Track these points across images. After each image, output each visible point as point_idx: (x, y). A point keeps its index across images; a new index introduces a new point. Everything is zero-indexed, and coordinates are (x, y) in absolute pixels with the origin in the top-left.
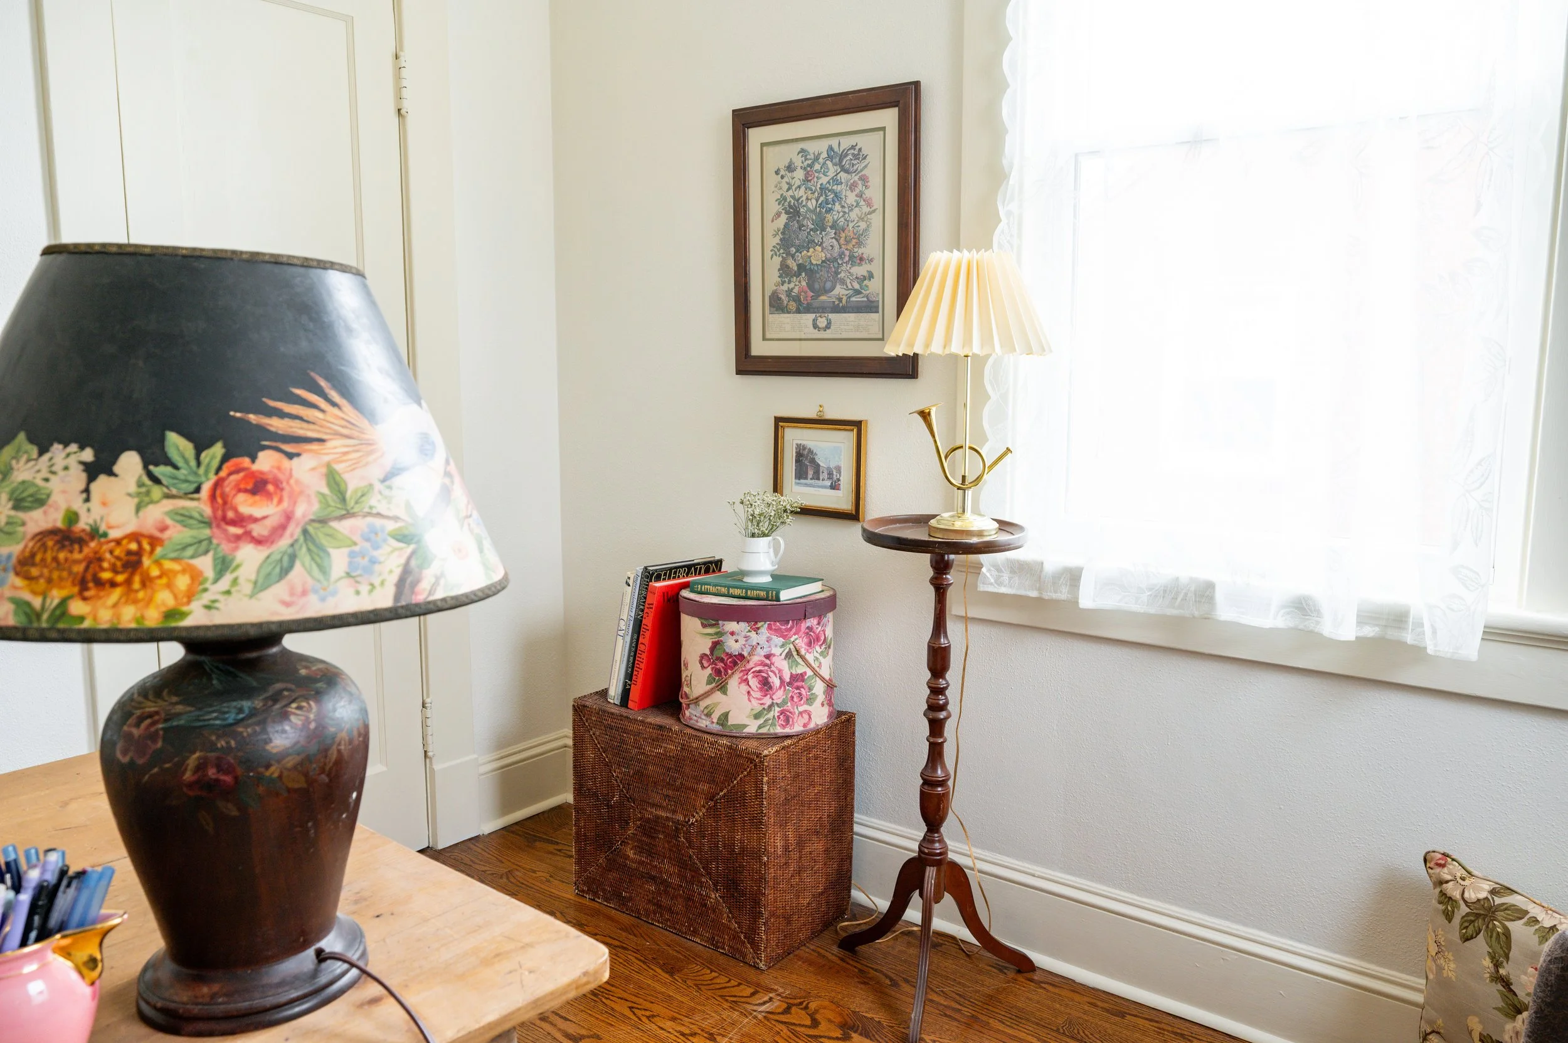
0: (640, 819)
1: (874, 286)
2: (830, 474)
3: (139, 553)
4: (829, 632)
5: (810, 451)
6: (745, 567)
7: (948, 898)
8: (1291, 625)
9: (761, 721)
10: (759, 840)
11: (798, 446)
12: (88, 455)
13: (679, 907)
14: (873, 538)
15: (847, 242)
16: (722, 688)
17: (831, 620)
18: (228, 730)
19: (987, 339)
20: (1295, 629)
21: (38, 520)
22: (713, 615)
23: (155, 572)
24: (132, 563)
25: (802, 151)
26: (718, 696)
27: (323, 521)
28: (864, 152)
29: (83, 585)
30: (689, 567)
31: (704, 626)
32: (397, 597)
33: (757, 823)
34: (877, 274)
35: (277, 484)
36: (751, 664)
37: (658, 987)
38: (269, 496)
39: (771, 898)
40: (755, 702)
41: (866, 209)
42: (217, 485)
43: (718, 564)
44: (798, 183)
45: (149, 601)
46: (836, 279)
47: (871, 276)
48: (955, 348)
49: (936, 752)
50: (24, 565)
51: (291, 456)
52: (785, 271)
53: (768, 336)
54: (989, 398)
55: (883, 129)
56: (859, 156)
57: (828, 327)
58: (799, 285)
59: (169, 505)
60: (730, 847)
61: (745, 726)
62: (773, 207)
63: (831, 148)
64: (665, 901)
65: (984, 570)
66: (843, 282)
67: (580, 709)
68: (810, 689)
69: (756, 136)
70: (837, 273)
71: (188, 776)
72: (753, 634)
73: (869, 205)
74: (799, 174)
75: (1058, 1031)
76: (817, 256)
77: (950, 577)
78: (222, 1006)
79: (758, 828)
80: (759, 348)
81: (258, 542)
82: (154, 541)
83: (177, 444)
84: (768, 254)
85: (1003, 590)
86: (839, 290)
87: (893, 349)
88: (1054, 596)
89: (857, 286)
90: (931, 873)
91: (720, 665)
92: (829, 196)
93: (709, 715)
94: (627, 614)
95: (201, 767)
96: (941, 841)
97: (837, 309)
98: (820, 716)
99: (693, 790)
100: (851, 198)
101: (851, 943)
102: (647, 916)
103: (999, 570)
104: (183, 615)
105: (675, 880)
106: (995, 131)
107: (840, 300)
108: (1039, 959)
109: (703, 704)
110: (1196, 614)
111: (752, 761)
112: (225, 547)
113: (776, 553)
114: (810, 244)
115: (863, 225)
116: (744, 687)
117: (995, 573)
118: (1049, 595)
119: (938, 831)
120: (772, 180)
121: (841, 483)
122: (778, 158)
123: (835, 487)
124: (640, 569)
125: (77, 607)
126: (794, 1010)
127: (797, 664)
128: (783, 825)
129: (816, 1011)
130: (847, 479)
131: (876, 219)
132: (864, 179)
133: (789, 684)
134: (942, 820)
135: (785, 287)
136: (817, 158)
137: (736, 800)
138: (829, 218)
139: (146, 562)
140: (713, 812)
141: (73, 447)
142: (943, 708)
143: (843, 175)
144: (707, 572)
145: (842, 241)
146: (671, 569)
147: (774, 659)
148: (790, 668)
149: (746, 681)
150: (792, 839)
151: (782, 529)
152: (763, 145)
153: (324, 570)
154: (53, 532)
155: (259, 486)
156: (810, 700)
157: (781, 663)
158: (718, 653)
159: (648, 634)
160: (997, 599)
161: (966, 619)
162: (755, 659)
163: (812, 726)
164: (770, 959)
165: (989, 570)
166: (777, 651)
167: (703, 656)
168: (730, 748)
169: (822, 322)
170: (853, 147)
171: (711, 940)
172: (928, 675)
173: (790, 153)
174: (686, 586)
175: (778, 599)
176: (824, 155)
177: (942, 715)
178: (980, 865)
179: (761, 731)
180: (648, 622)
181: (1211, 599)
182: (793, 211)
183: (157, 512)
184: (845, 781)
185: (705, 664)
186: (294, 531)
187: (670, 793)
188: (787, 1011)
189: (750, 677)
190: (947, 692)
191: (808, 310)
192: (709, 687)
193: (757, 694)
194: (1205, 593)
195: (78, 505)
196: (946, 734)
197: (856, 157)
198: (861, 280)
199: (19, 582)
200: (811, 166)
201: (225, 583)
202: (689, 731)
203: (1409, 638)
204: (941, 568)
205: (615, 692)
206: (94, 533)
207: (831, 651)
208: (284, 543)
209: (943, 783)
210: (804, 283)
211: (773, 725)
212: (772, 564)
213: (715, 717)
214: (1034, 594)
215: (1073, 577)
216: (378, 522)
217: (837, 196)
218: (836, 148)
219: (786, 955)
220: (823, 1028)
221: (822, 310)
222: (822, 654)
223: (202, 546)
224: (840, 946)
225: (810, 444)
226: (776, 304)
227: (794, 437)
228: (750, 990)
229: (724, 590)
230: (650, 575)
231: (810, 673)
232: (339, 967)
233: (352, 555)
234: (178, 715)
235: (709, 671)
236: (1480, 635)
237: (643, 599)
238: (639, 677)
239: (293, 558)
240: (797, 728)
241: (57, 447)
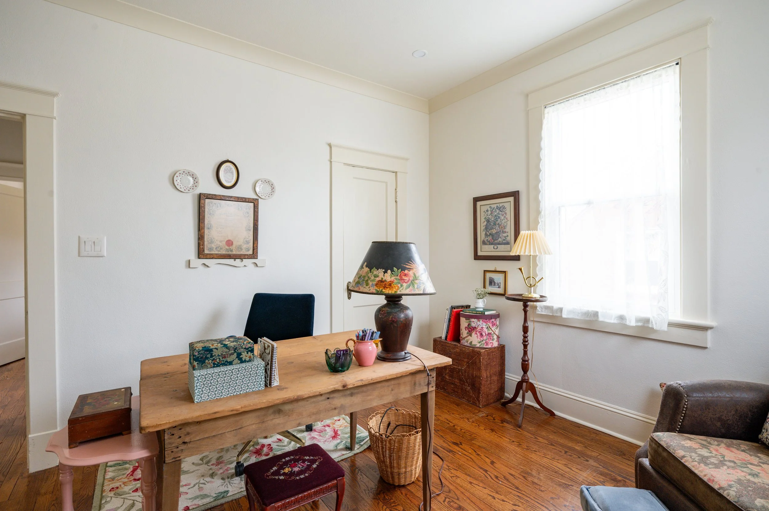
0: (450, 368)
1: (508, 238)
2: (498, 285)
3: (391, 284)
4: (498, 323)
5: (493, 279)
6: (477, 306)
7: (529, 392)
8: (619, 322)
9: (480, 344)
10: (480, 373)
11: (490, 277)
12: (384, 270)
13: (460, 391)
14: (508, 299)
15: (502, 228)
16: (471, 335)
17: (498, 320)
18: (396, 313)
19: (535, 251)
20: (620, 323)
21: (378, 279)
22: (468, 317)
23: (393, 286)
24: (390, 285)
25: (490, 207)
26: (469, 337)
27: (414, 280)
28: (505, 207)
29: (384, 288)
30: (462, 306)
31: (466, 320)
32: (423, 292)
33: (479, 369)
34: (509, 235)
35: (408, 275)
36: (478, 330)
37: (455, 408)
38: (407, 276)
39: (483, 389)
40: (479, 339)
41: (506, 220)
42: (400, 275)
43: (469, 306)
44: (489, 214)
45: (393, 290)
46: (499, 237)
47: (508, 236)
48: (527, 254)
49: (525, 353)
50: (376, 285)
51: (409, 271)
52: (486, 235)
53: (482, 250)
54: (538, 265)
55: (510, 202)
56: (504, 208)
57: (497, 248)
58: (490, 238)
59: (394, 277)
60: (472, 375)
61: (476, 345)
62: (483, 220)
63: (497, 206)
64: (456, 390)
65: (538, 308)
66: (501, 237)
67: (435, 341)
68: (493, 337)
69: (479, 204)
70: (499, 235)
71: (390, 319)
72: (478, 322)
73: (507, 219)
74: (489, 212)
75: (560, 428)
76: (494, 231)
77: (528, 309)
78: (392, 357)
79: (480, 370)
80: (480, 253)
81: (406, 283)
82: (393, 282)
83: (395, 269)
84: (482, 231)
85: (543, 313)
86: (500, 239)
87: (512, 254)
88: (556, 315)
89: (504, 239)
90: (524, 384)
91: (470, 330)
92: (497, 218)
93: (467, 342)
94: (447, 317)
95: (392, 318)
96: (527, 376)
97: (499, 244)
98: (496, 344)
99: (463, 361)
100: (502, 218)
101: (504, 404)
102: (451, 394)
103: (542, 308)
104: (397, 292)
105: (458, 384)
106: (538, 202)
107: (500, 242)
108: (556, 413)
109: (466, 339)
110: (594, 319)
111: (478, 353)
112: (402, 283)
113: (484, 303)
114: (492, 229)
115: (505, 224)
116: (476, 335)
117: (541, 309)
118: (555, 314)
119: (526, 374)
120: (483, 214)
121: (501, 286)
122: (484, 208)
123: (499, 287)
124: (450, 306)
125: (384, 290)
126: (489, 416)
127: (489, 330)
128: (486, 370)
129: (495, 417)
130: (502, 285)
131: (509, 222)
132: (506, 213)
133: (487, 335)
134: (527, 371)
135: (486, 239)
136: (494, 209)
137: (474, 363)
138: (497, 222)
139: (392, 285)
140: (468, 367)
141: (382, 269)
142: (527, 341)
143: (500, 212)
144: (467, 308)
145: (500, 228)
146: (458, 307)
147: (483, 329)
148: (488, 331)
149: (477, 334)
150: (489, 375)
151: (486, 297)
152: (480, 206)
153: (414, 287)
154: (380, 281)
155: (405, 275)
156: (493, 340)
157: (485, 330)
158: (469, 326)
159: (452, 322)
160: (542, 316)
161: (534, 321)
162: (479, 328)
163: (493, 346)
164: (483, 405)
165: (539, 308)
166: (484, 326)
167: (466, 327)
168: (473, 350)
169: (495, 247)
170: (503, 206)
171: (467, 400)
172: (523, 333)
173: (488, 207)
174: (461, 311)
175: (484, 314)
176: (496, 208)
177: (527, 343)
178: (539, 387)
179: (480, 346)
180: (452, 319)
181: (597, 316)
182: (488, 221)
183: (393, 278)
184: (502, 362)
185: (466, 329)
186: (410, 281)
187: (457, 361)
188: (487, 416)
189: (477, 333)
190: (528, 338)
191: (492, 244)
192: (467, 335)
193: (479, 337)
194: (596, 314)
195: (383, 277)
196: (528, 349)
197: (503, 208)
198: (505, 237)
199: (376, 287)
200: (492, 210)
201: (402, 288)
202: (462, 346)
203: (650, 326)
204: (525, 306)
205: (443, 337)
206: (385, 281)
207: (498, 328)
208: (409, 283)
209: (528, 361)
210: (491, 238)
211: (483, 345)
212: (483, 306)
213: (469, 342)
214: (551, 314)
215: (561, 310)
216: (420, 281)
217: (499, 217)
218: (499, 206)
219: (487, 405)
220: (496, 420)
221: (496, 244)
222: (496, 328)
223: (399, 283)
224: (501, 405)
225: (493, 277)
226: (484, 243)
227: (488, 275)
228: (478, 411)
229: (471, 312)
230: (453, 308)
231: (493, 333)
232: (409, 355)
233: (417, 285)
234: (388, 310)
235: (467, 331)
236: (667, 325)
237: (451, 314)
238: (450, 332)
239: (410, 285)
240: (490, 346)
241: (379, 269)
